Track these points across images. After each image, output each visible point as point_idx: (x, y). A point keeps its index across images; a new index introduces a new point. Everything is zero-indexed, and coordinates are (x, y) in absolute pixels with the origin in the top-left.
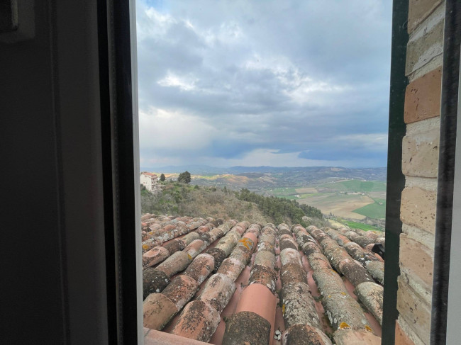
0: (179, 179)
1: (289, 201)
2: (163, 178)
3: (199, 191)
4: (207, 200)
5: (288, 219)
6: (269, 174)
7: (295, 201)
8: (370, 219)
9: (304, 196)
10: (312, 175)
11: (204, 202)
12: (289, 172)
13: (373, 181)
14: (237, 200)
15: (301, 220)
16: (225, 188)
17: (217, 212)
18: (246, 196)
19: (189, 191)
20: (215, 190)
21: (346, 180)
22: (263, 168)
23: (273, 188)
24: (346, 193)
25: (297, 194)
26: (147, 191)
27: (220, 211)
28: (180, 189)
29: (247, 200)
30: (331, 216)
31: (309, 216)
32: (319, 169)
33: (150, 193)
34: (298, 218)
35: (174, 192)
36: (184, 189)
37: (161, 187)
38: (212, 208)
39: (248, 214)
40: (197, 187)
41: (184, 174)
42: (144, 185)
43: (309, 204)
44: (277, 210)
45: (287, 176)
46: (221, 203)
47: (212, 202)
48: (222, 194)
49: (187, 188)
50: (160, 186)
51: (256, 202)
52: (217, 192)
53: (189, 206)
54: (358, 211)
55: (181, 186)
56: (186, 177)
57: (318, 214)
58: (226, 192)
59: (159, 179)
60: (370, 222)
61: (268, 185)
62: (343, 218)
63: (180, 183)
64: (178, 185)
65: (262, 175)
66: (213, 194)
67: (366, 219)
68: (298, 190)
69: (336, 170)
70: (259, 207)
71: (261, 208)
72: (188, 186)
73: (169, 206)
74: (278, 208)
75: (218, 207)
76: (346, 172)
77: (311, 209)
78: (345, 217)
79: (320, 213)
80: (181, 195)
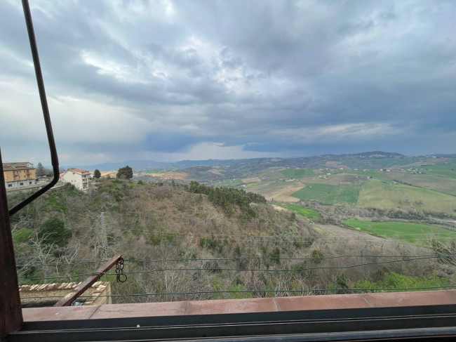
0: (119, 175)
1: (237, 190)
2: (97, 174)
3: (143, 187)
4: (153, 196)
5: (237, 207)
6: (217, 167)
7: (242, 190)
8: (303, 201)
9: (250, 185)
10: (256, 166)
11: (149, 198)
12: (235, 164)
13: (304, 169)
14: (186, 193)
15: (249, 206)
16: (173, 182)
17: (165, 208)
18: (196, 189)
19: (131, 188)
20: (162, 184)
21: (284, 169)
22: (210, 161)
23: (221, 180)
24: (284, 181)
25: (244, 184)
26: (77, 190)
27: (168, 206)
28: (120, 186)
29: (196, 192)
30: (274, 202)
31: (255, 202)
32: (261, 160)
33: (82, 193)
34: (246, 204)
35: (113, 190)
36: (125, 186)
37: (96, 185)
38: (160, 204)
39: (198, 206)
40: (140, 183)
41: (124, 169)
42: (73, 183)
43: (255, 192)
44: (226, 199)
45: (234, 168)
46: (169, 197)
47: (159, 197)
48: (170, 188)
49: (129, 185)
50: (94, 183)
51: (207, 193)
52: (164, 186)
53: (133, 204)
54: (294, 195)
55: (121, 182)
56: (126, 172)
57: (263, 200)
58: (174, 185)
59: (92, 176)
60: (303, 203)
61: (216, 177)
62: (283, 202)
63: (120, 180)
64: (117, 182)
65: (210, 168)
66: (160, 188)
67: (300, 201)
68: (244, 181)
69: (276, 160)
70: (209, 198)
71: (211, 199)
72: (130, 182)
73: (107, 205)
74: (228, 197)
75: (166, 202)
76: (284, 162)
77: (256, 196)
78: (285, 201)
79: (264, 199)
80: (121, 192)
